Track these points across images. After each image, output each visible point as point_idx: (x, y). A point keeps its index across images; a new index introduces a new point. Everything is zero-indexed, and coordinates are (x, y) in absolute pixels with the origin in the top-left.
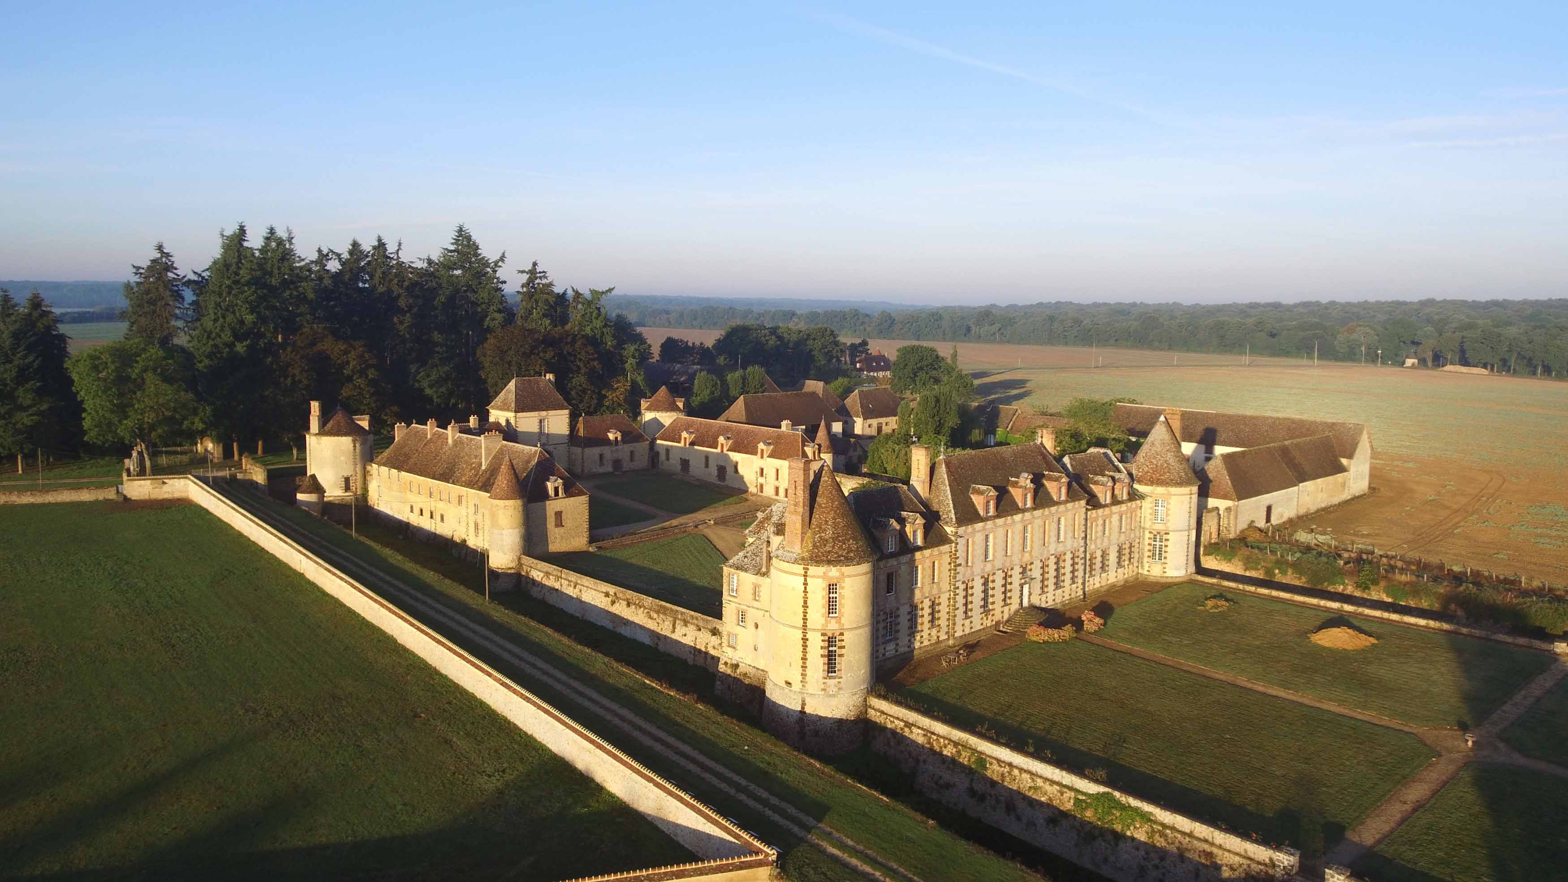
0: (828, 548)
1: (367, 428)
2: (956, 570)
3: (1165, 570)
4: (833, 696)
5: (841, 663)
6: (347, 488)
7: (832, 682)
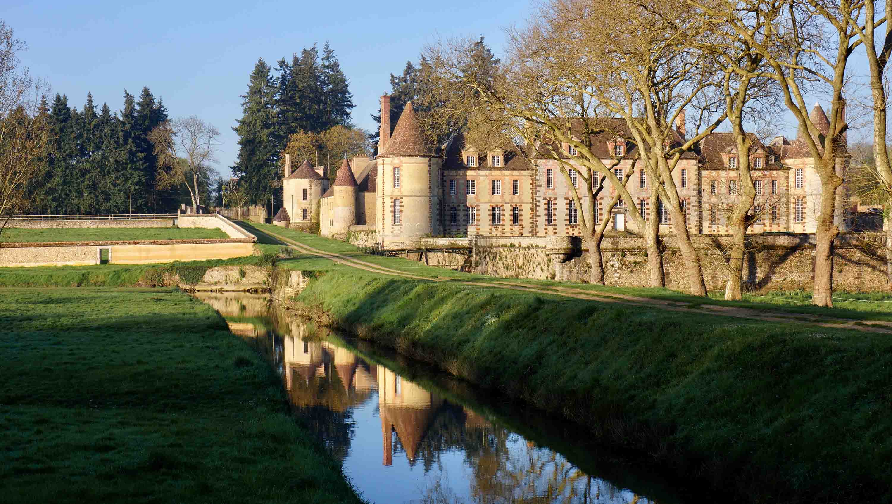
0: (395, 147)
1: (322, 175)
2: (536, 188)
3: (805, 228)
4: (397, 236)
5: (403, 217)
6: (305, 217)
7: (396, 228)
